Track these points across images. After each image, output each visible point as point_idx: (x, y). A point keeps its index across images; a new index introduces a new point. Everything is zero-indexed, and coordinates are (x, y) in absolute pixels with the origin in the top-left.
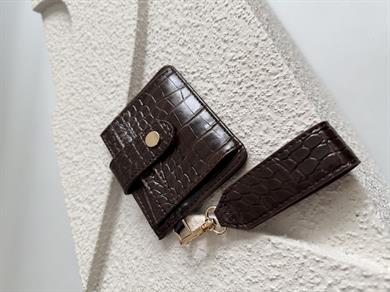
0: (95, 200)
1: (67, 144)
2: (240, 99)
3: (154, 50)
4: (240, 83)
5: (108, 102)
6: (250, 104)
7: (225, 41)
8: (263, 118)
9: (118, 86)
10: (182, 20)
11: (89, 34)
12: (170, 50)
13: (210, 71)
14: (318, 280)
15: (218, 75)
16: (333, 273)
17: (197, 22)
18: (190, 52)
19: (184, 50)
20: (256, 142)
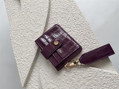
0: (29, 58)
1: (17, 40)
2: (79, 34)
3: (52, 17)
4: (79, 30)
5: (36, 29)
6: (82, 36)
7: (75, 19)
8: (85, 39)
9: (40, 25)
10: (62, 12)
11: (29, 8)
12: (58, 18)
13: (70, 26)
14: (101, 76)
15: (73, 27)
16: (104, 74)
17: (67, 13)
18: (64, 20)
19: (62, 19)
20: (83, 45)
